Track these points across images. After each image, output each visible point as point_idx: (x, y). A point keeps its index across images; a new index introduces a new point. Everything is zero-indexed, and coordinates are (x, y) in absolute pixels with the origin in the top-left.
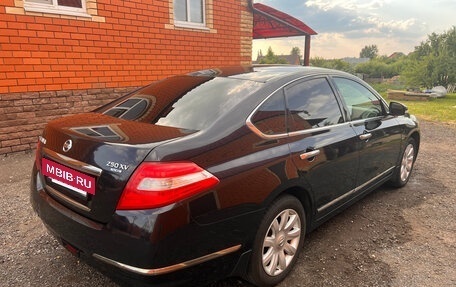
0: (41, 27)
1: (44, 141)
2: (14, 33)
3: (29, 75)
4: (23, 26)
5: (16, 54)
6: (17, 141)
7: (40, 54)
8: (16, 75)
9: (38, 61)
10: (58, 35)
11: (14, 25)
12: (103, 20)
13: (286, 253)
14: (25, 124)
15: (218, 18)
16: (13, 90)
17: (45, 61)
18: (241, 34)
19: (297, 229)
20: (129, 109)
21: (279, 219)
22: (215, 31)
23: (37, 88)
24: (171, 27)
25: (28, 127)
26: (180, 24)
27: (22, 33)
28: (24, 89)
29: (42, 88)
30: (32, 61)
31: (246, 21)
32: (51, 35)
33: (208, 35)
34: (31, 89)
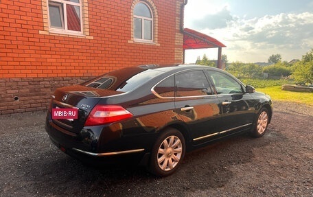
0: (58, 42)
1: (54, 97)
2: (43, 44)
3: (49, 68)
4: (48, 41)
5: (43, 56)
6: (40, 105)
7: (56, 56)
8: (42, 68)
9: (55, 60)
10: (66, 46)
11: (43, 40)
12: (92, 38)
13: (173, 160)
14: (45, 95)
15: (161, 37)
16: (40, 76)
17: (58, 60)
18: (175, 46)
19: (180, 149)
20: (101, 84)
21: (168, 140)
22: (159, 45)
23: (53, 75)
24: (132, 42)
25: (46, 97)
26: (137, 40)
27: (47, 45)
28: (46, 75)
29: (56, 75)
30: (51, 60)
31: (179, 39)
32: (63, 46)
33: (154, 47)
34: (50, 75)
